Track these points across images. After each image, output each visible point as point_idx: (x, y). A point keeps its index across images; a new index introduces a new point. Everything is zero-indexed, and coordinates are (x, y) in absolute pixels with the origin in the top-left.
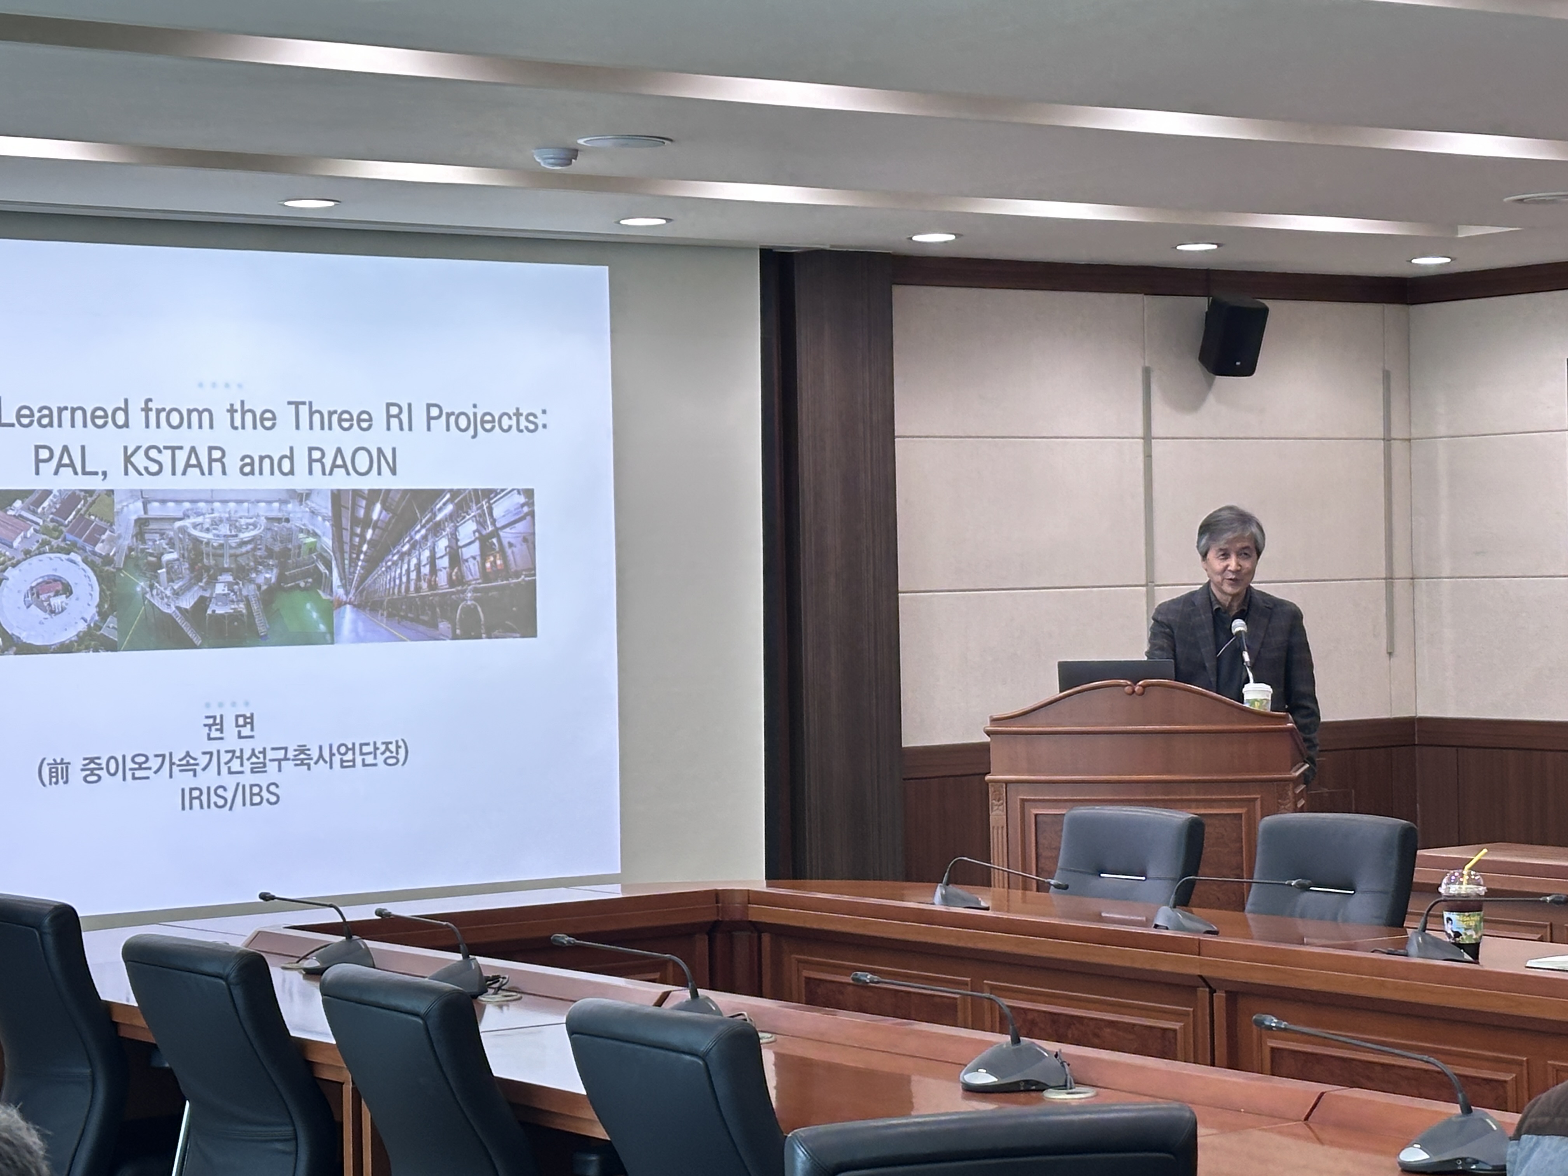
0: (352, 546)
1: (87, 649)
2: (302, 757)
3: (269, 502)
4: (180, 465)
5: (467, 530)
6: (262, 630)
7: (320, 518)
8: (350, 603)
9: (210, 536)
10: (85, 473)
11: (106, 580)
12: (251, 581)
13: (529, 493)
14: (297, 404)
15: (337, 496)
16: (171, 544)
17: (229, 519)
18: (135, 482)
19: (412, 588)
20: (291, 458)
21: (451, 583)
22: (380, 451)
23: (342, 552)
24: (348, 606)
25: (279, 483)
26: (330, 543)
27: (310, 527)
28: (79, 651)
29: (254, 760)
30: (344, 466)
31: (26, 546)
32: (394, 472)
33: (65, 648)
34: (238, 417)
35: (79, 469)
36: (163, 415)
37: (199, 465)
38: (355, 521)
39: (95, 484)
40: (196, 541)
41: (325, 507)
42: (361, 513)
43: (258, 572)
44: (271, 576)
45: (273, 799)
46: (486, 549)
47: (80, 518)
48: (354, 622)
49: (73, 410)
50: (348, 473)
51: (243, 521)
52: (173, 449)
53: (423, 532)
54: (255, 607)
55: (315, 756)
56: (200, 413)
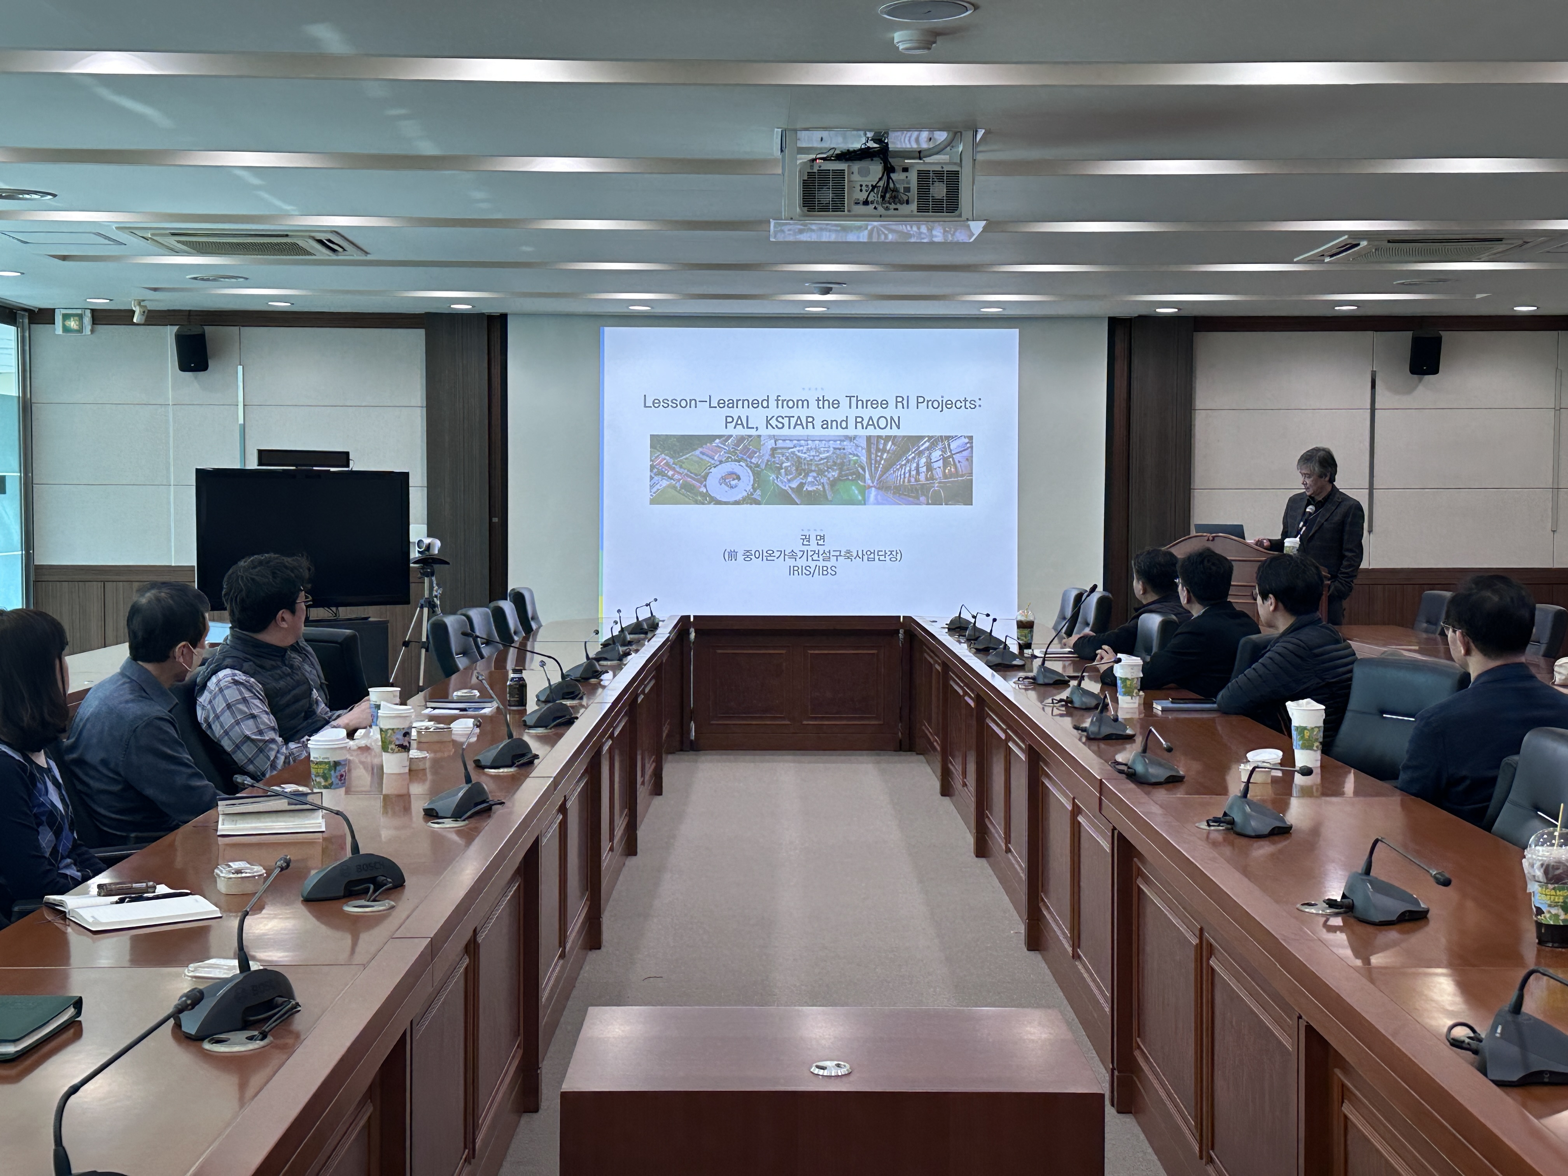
0: (876, 461)
1: (747, 504)
2: (848, 555)
3: (835, 441)
4: (792, 426)
5: (936, 454)
6: (830, 498)
7: (860, 448)
8: (874, 487)
9: (806, 455)
10: (748, 427)
11: (757, 475)
12: (825, 476)
13: (971, 438)
14: (850, 397)
15: (869, 438)
16: (787, 459)
17: (815, 448)
18: (771, 431)
19: (906, 480)
20: (846, 421)
21: (927, 479)
22: (891, 417)
23: (871, 464)
24: (873, 489)
25: (841, 432)
26: (865, 460)
27: (855, 452)
28: (743, 504)
29: (824, 555)
30: (873, 425)
31: (720, 458)
32: (899, 428)
33: (737, 503)
34: (821, 403)
35: (745, 426)
36: (785, 403)
37: (802, 424)
38: (878, 450)
39: (753, 432)
40: (799, 457)
41: (864, 444)
42: (881, 447)
43: (829, 472)
44: (835, 474)
45: (834, 573)
46: (946, 463)
47: (745, 447)
48: (876, 496)
49: (744, 401)
50: (875, 428)
51: (822, 449)
52: (789, 417)
53: (913, 455)
54: (826, 487)
55: (855, 554)
56: (803, 402)
